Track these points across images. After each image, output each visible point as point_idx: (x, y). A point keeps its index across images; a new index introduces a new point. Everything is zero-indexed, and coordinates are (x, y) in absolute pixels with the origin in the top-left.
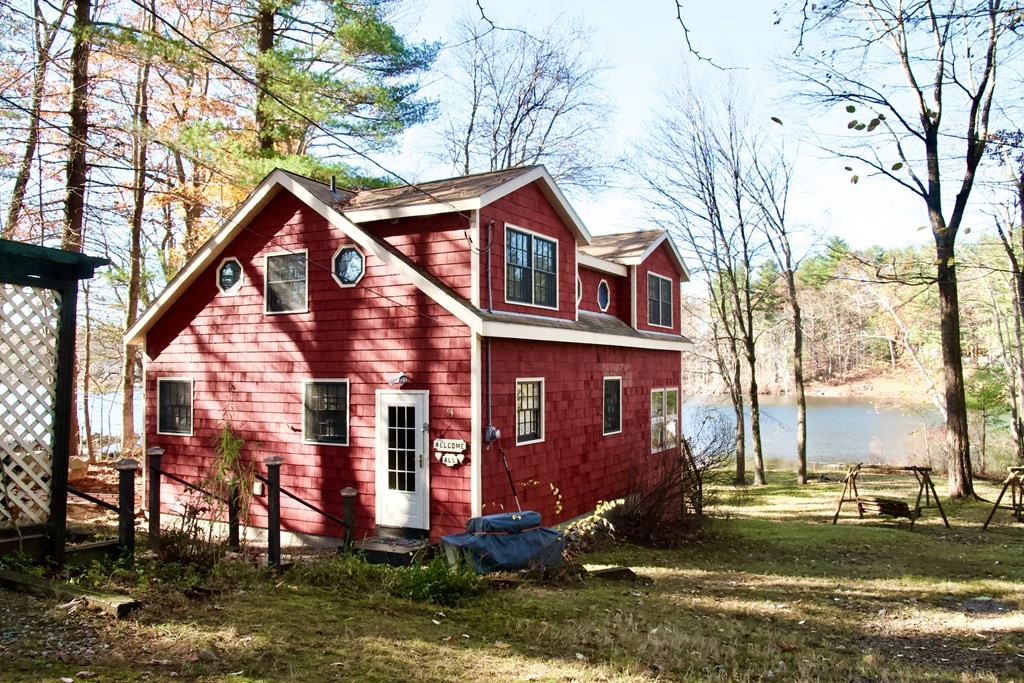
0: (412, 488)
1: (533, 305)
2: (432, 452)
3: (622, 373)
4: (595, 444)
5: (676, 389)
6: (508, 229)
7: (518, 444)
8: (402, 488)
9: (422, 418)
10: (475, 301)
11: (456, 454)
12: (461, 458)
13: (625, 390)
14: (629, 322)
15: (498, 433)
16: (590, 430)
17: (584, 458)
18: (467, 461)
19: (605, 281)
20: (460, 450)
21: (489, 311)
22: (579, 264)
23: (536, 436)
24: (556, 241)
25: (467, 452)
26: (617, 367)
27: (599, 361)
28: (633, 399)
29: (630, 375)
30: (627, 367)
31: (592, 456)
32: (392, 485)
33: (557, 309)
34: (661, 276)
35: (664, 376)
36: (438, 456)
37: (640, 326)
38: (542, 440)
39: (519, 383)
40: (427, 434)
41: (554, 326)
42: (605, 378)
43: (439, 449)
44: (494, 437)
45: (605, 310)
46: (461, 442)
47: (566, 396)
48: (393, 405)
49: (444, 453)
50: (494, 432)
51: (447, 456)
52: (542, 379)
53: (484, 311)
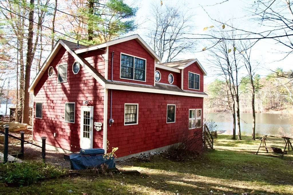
0: (89, 137)
1: (134, 80)
2: (94, 126)
3: (176, 103)
4: (162, 126)
5: (201, 109)
6: (122, 54)
7: (125, 125)
8: (86, 137)
9: (91, 115)
10: (106, 77)
11: (99, 127)
12: (101, 128)
13: (177, 109)
14: (180, 87)
15: (113, 121)
16: (160, 121)
17: (157, 130)
18: (102, 129)
19: (172, 74)
20: (100, 126)
21: (112, 81)
22: (156, 67)
23: (135, 122)
24: (146, 60)
25: (102, 127)
26: (174, 101)
27: (165, 99)
28: (181, 112)
29: (180, 104)
30: (178, 101)
31: (161, 130)
32: (84, 136)
33: (145, 81)
34: (194, 73)
35: (195, 105)
36: (95, 127)
37: (184, 88)
38: (137, 124)
39: (126, 105)
40: (93, 121)
41: (141, 87)
42: (168, 105)
43: (95, 125)
44: (111, 122)
45: (172, 83)
46: (101, 123)
47: (149, 110)
48: (85, 111)
49: (96, 127)
50: (112, 120)
51: (97, 127)
52: (138, 104)
53: (109, 81)
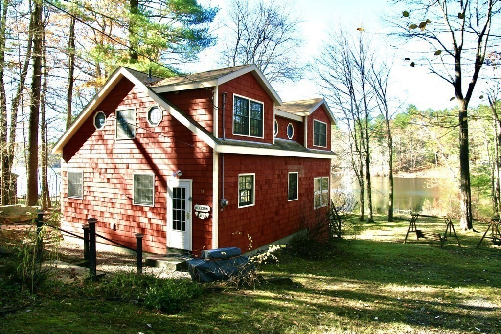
0: (184, 229)
1: (249, 136)
2: (194, 211)
3: (299, 170)
4: (283, 205)
5: (328, 177)
6: (235, 96)
7: (239, 207)
8: (179, 229)
9: (189, 193)
10: (217, 135)
11: (205, 213)
12: (208, 215)
13: (300, 178)
14: (303, 144)
15: (227, 203)
16: (280, 199)
17: (277, 213)
18: (211, 217)
19: (291, 124)
20: (207, 211)
21: (223, 140)
22: (276, 115)
23: (250, 203)
24: (263, 103)
25: (211, 212)
26: (296, 167)
27: (286, 164)
28: (304, 183)
29: (303, 171)
30: (302, 167)
31: (281, 212)
32: (174, 228)
33: (263, 138)
34: (321, 122)
35: (321, 171)
36: (196, 213)
37: (309, 146)
38: (254, 205)
39: (240, 176)
40: (191, 202)
41: (260, 146)
42: (289, 173)
43: (197, 210)
44: (224, 204)
45: (291, 139)
46: (207, 207)
47: (268, 182)
48: (175, 187)
49: (199, 212)
50: (225, 202)
51: (201, 214)
52: (254, 174)
53: (220, 139)
